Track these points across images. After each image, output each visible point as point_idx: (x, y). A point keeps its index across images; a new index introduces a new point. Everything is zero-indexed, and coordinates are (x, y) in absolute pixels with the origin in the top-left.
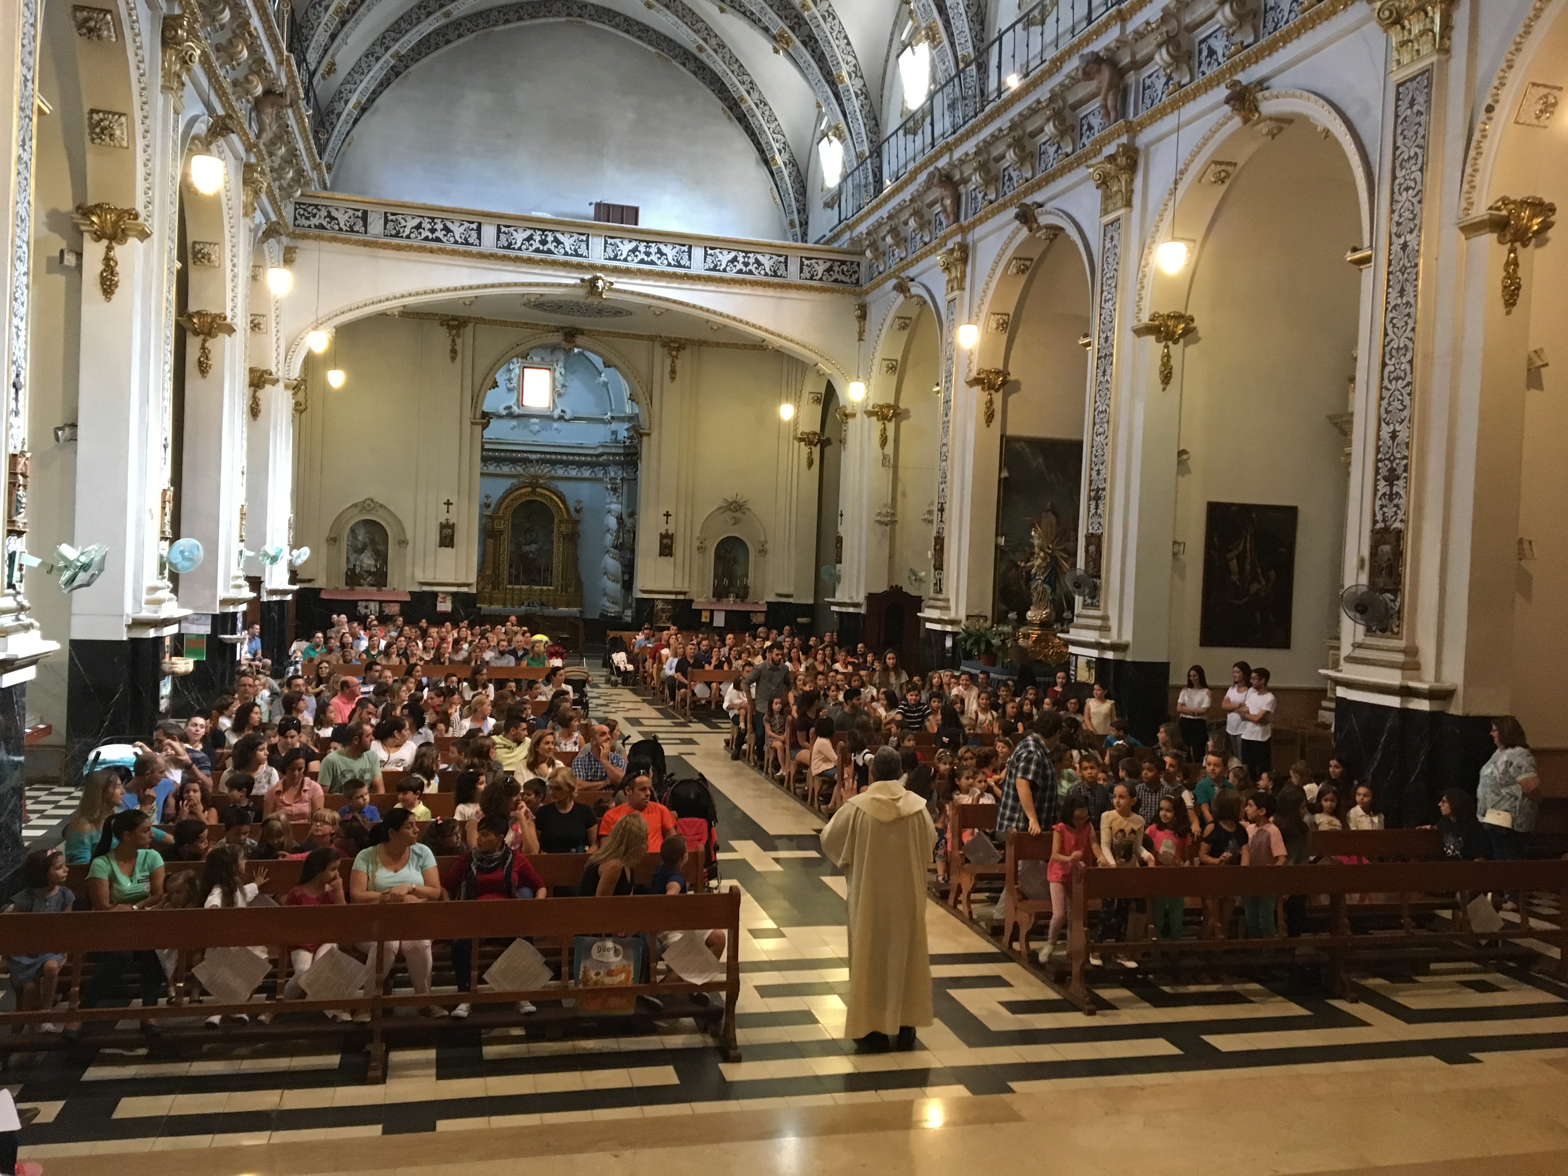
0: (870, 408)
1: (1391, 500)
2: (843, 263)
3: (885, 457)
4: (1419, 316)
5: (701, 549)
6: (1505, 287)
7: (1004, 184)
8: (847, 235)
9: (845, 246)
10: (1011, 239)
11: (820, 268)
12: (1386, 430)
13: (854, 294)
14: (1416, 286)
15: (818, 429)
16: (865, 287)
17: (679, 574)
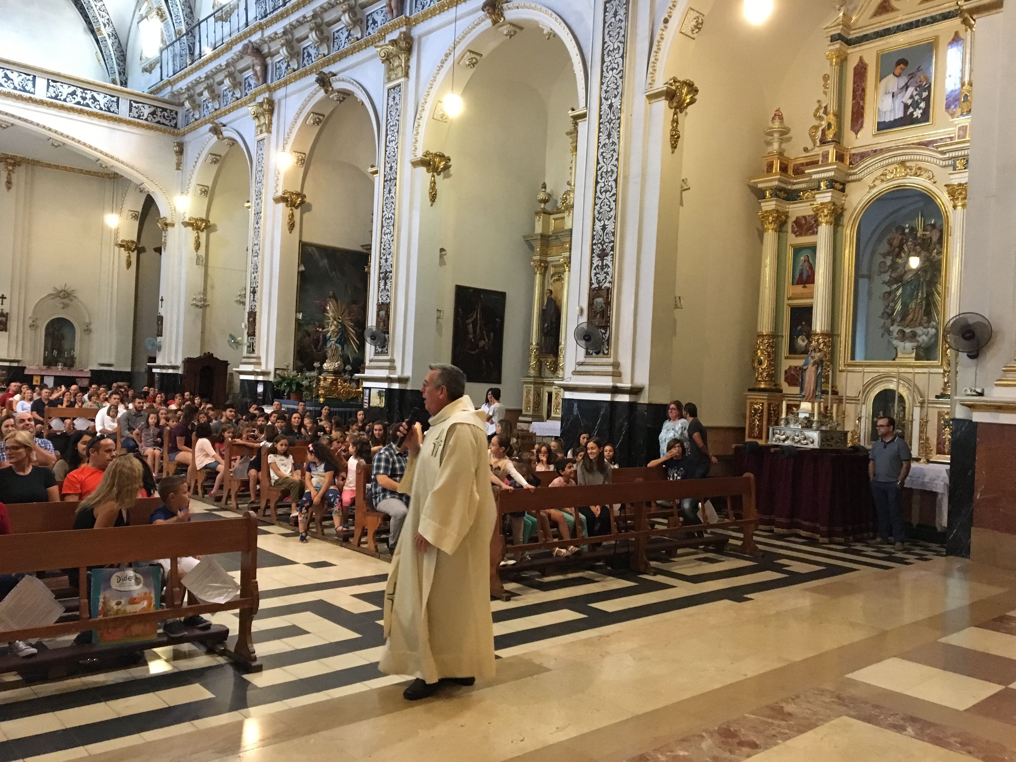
0: (187, 220)
1: (602, 269)
2: (164, 110)
3: (198, 258)
4: (622, 150)
5: (33, 326)
6: (672, 136)
7: (304, 59)
8: (169, 89)
9: (166, 97)
10: (310, 98)
11: (146, 111)
12: (598, 225)
13: (173, 134)
14: (619, 131)
15: (135, 239)
16: (182, 130)
17: (13, 346)
